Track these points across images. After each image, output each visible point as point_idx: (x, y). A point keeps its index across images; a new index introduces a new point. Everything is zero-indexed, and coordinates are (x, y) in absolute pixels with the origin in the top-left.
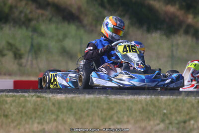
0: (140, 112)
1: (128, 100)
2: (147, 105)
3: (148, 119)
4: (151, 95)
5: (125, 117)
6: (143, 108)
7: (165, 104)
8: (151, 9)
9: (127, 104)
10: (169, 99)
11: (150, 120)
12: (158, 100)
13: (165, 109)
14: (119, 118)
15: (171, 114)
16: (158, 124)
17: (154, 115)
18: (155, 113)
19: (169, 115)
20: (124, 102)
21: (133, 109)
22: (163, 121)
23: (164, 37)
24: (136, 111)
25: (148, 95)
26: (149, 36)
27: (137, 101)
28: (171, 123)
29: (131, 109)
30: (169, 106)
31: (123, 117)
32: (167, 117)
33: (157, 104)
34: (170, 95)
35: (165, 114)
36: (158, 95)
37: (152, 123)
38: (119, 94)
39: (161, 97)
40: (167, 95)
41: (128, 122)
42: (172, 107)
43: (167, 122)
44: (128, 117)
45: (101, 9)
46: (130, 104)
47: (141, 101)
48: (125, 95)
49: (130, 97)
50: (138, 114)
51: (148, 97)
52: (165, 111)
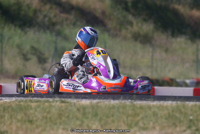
0: (166, 119)
1: (153, 105)
2: (173, 111)
3: (175, 125)
4: (177, 101)
5: (151, 124)
6: (169, 114)
7: (191, 110)
8: (176, 13)
9: (152, 110)
10: (196, 105)
11: (176, 126)
12: (184, 106)
13: (191, 115)
14: (144, 124)
15: (197, 120)
16: (185, 131)
17: (180, 122)
18: (182, 119)
19: (195, 122)
20: (150, 108)
21: (159, 115)
22: (189, 127)
23: (189, 42)
24: (161, 117)
25: (174, 101)
26: (174, 40)
27: (163, 107)
28: (197, 130)
29: (157, 116)
30: (196, 112)
31: (149, 123)
32: (194, 124)
33: (183, 110)
34: (197, 101)
35: (191, 120)
36: (184, 101)
37: (178, 129)
38: (145, 100)
39: (187, 102)
40: (193, 101)
41: (154, 128)
42: (198, 113)
43: (194, 128)
44: (154, 123)
45: (125, 13)
46: (156, 110)
47: (167, 107)
48: (151, 101)
49: (156, 103)
50: (164, 120)
51: (174, 103)
52: (191, 118)
